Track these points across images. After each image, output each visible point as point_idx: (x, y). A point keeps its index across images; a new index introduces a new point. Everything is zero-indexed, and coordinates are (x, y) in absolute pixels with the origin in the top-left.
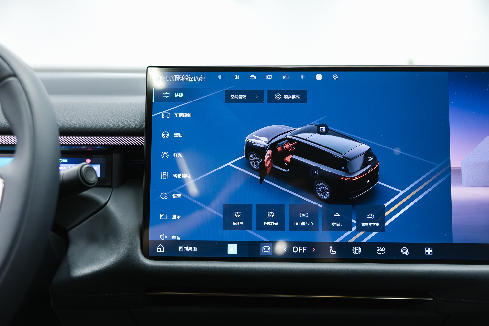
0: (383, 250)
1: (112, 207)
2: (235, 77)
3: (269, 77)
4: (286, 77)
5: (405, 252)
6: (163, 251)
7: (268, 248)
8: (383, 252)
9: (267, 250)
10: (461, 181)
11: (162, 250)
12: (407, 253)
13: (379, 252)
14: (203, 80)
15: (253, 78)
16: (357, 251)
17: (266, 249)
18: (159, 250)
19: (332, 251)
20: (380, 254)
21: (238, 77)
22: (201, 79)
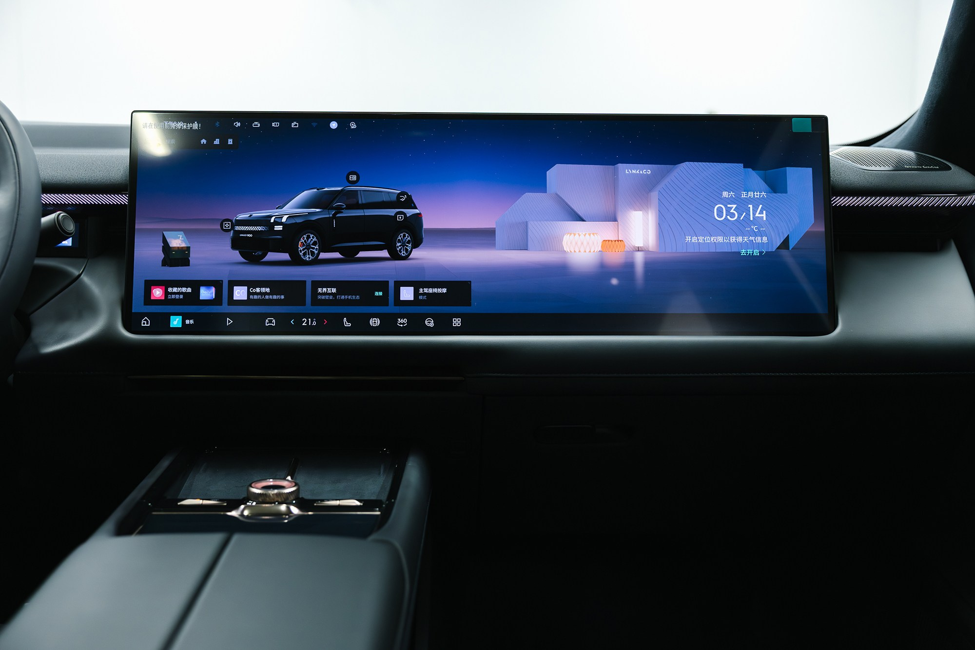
0: (405, 321)
1: (86, 279)
2: (236, 124)
3: (275, 125)
4: (296, 125)
5: (430, 323)
6: (149, 325)
7: (272, 320)
8: (405, 324)
9: (272, 323)
10: (495, 243)
11: (147, 324)
12: (432, 324)
13: (400, 324)
14: (198, 127)
15: (257, 125)
16: (375, 323)
17: (270, 321)
18: (144, 323)
19: (346, 323)
20: (402, 326)
21: (239, 124)
22: (195, 126)
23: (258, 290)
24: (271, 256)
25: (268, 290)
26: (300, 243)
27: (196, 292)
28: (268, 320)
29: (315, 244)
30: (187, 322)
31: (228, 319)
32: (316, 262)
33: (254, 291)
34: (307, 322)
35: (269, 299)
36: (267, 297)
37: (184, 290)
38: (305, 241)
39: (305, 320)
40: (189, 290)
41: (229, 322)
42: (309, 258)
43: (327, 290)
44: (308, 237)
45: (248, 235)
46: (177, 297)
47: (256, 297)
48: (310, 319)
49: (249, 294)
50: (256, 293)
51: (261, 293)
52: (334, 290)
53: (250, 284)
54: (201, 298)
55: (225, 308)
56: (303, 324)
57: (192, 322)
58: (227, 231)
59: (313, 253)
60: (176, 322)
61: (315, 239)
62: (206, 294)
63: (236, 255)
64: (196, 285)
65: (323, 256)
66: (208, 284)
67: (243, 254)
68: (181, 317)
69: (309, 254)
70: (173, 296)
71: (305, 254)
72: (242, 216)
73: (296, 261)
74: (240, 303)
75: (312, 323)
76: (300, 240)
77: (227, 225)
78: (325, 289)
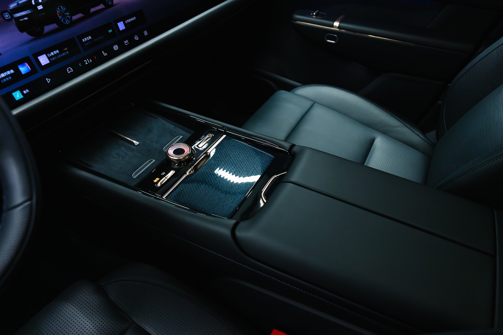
23: (52, 54)
24: (47, 28)
25: (57, 51)
26: (58, 14)
27: (18, 71)
28: (68, 69)
29: (66, 12)
30: (25, 92)
31: (47, 79)
32: (73, 23)
33: (50, 55)
34: (87, 62)
35: (62, 57)
36: (60, 56)
37: (9, 73)
38: (60, 11)
39: (85, 61)
40: (12, 71)
41: (48, 80)
42: (68, 22)
43: (87, 38)
44: (60, 8)
45: (25, 19)
46: (7, 79)
47: (54, 59)
48: (87, 59)
49: (49, 58)
50: (52, 56)
51: (55, 55)
52: (90, 37)
53: (46, 52)
54: (23, 73)
55: (40, 74)
56: (86, 64)
57: (27, 91)
58: (9, 20)
59: (68, 18)
60: (18, 95)
61: (64, 9)
62: (24, 69)
63: (26, 36)
64: (14, 65)
65: (75, 18)
66: (21, 62)
67: (29, 33)
68: (19, 91)
69: (67, 20)
70: (5, 80)
71: (64, 20)
72: (12, 6)
73: (62, 27)
74: (47, 65)
75: (89, 61)
76: (57, 12)
77: (7, 16)
78: (85, 39)
